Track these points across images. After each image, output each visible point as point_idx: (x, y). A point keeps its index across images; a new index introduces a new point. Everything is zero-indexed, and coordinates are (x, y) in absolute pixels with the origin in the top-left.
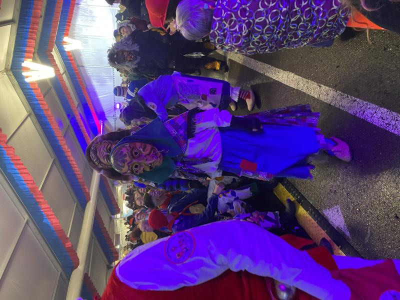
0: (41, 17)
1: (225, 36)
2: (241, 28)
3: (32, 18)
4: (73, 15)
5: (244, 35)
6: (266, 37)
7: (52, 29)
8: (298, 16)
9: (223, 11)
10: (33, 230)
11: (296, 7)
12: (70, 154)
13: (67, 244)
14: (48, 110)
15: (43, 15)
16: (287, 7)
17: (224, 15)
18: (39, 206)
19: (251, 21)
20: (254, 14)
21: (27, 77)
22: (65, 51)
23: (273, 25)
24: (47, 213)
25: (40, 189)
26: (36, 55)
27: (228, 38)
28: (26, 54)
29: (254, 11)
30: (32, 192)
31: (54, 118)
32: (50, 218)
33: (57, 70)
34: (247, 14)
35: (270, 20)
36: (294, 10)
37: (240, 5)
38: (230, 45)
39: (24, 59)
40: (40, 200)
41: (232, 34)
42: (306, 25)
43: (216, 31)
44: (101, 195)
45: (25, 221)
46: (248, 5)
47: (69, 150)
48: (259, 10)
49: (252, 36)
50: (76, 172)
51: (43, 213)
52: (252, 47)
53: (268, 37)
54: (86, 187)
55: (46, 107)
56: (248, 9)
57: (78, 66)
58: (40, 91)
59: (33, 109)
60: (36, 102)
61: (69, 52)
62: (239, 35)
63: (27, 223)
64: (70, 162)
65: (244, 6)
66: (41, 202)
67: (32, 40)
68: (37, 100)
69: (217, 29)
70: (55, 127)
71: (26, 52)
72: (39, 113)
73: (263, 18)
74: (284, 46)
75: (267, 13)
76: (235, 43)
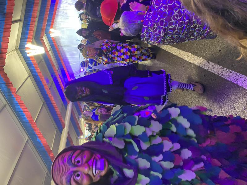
0: (37, 17)
1: (150, 36)
2: (160, 32)
3: (31, 18)
4: (56, 16)
5: (161, 36)
6: (175, 36)
7: (43, 24)
8: (195, 24)
9: (149, 22)
10: (31, 146)
11: (194, 19)
12: (53, 99)
13: (50, 154)
14: (40, 73)
15: (38, 16)
16: (188, 20)
17: (150, 24)
18: (34, 131)
19: (166, 27)
20: (168, 24)
21: (28, 53)
22: (50, 37)
23: (180, 30)
24: (39, 136)
25: (34, 122)
26: (34, 40)
27: (152, 38)
28: (28, 40)
29: (168, 22)
30: (30, 123)
31: (43, 77)
32: (41, 139)
33: (46, 49)
34: (164, 24)
35: (178, 27)
36: (193, 21)
37: (160, 18)
38: (153, 42)
39: (26, 42)
40: (35, 128)
41: (155, 36)
42: (199, 29)
43: (145, 33)
44: (72, 125)
45: (26, 140)
46: (165, 18)
47: (53, 97)
48: (171, 21)
49: (166, 36)
50: (56, 111)
51: (37, 136)
52: (166, 42)
53: (176, 36)
54: (62, 120)
55: (39, 71)
56: (164, 21)
57: (58, 46)
58: (35, 62)
59: (32, 73)
60: (33, 68)
61: (53, 38)
62: (159, 36)
63: (27, 141)
64: (53, 104)
65: (162, 19)
66: (35, 129)
67: (31, 31)
68: (34, 67)
69: (146, 33)
70: (44, 82)
71: (27, 38)
72: (35, 75)
73: (174, 26)
74: (186, 41)
75: (176, 23)
76: (156, 41)
